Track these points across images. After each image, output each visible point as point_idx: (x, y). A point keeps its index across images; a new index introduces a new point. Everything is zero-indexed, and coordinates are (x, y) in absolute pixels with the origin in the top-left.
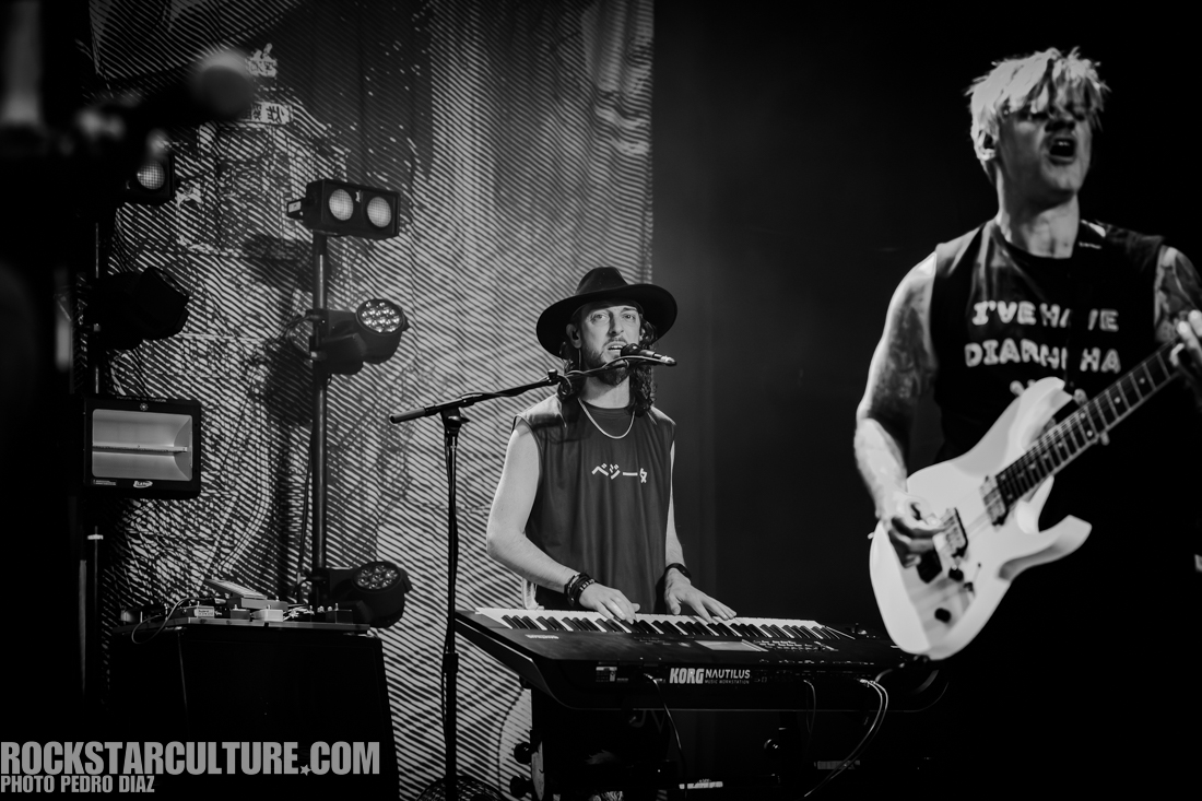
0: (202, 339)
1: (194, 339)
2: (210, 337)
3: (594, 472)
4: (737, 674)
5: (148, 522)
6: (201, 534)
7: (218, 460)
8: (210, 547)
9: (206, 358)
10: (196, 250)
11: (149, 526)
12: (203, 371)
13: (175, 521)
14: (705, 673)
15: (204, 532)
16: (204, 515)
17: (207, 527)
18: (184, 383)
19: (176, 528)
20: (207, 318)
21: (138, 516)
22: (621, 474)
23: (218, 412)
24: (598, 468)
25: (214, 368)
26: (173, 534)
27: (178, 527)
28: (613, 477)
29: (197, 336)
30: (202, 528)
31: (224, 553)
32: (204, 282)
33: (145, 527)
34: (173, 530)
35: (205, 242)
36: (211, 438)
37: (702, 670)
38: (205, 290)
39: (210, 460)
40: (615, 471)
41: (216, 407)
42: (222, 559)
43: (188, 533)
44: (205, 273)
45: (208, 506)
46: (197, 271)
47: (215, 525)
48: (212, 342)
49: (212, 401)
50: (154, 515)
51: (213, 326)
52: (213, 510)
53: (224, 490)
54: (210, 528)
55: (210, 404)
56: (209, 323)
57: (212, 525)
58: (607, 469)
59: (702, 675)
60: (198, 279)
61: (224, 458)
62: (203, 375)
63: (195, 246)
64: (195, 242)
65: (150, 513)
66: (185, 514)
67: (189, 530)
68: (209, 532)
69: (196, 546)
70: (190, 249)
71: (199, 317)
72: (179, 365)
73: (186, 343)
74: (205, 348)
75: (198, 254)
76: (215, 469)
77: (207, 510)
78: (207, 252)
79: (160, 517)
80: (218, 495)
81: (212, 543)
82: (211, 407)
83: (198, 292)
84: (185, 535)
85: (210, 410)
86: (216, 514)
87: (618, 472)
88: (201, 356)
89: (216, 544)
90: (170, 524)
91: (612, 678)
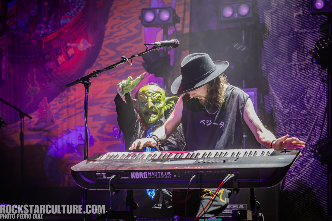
0: (303, 63)
1: (300, 64)
2: (306, 62)
3: (201, 122)
4: (164, 174)
5: (280, 129)
6: (303, 132)
7: (309, 106)
8: (306, 136)
9: (304, 70)
10: (301, 32)
11: (281, 131)
12: (304, 75)
13: (292, 128)
14: (148, 174)
15: (304, 131)
16: (304, 125)
17: (305, 129)
18: (296, 80)
19: (292, 131)
20: (305, 56)
21: (278, 128)
22: (212, 124)
23: (309, 88)
24: (202, 121)
25: (307, 73)
26: (291, 133)
27: (293, 130)
28: (207, 125)
29: (301, 63)
30: (303, 130)
31: (312, 138)
32: (303, 43)
33: (280, 131)
34: (291, 131)
35: (304, 28)
36: (306, 98)
37: (146, 173)
38: (304, 46)
39: (306, 106)
40: (209, 122)
41: (308, 87)
42: (311, 140)
43: (298, 132)
44: (304, 39)
45: (305, 122)
46: (301, 39)
47: (308, 128)
48: (306, 64)
49: (307, 85)
50: (283, 127)
51: (307, 58)
52: (307, 123)
53: (312, 116)
54: (306, 130)
55: (306, 86)
56: (306, 57)
57: (307, 129)
58: (205, 122)
59: (146, 175)
60: (301, 42)
61: (312, 105)
62: (303, 76)
63: (301, 31)
64: (300, 29)
65: (281, 126)
66: (296, 126)
67: (298, 131)
68: (305, 131)
69: (301, 136)
70: (299, 32)
71: (302, 56)
72: (294, 74)
73: (297, 66)
74: (304, 67)
75: (301, 33)
76: (308, 109)
77: (305, 124)
78: (305, 32)
79: (286, 128)
80: (309, 118)
81: (307, 135)
82: (306, 87)
83: (302, 47)
84: (296, 133)
85: (306, 88)
86: (308, 125)
87: (211, 123)
88: (303, 70)
89: (309, 135)
90: (290, 130)
91: (105, 177)
